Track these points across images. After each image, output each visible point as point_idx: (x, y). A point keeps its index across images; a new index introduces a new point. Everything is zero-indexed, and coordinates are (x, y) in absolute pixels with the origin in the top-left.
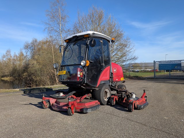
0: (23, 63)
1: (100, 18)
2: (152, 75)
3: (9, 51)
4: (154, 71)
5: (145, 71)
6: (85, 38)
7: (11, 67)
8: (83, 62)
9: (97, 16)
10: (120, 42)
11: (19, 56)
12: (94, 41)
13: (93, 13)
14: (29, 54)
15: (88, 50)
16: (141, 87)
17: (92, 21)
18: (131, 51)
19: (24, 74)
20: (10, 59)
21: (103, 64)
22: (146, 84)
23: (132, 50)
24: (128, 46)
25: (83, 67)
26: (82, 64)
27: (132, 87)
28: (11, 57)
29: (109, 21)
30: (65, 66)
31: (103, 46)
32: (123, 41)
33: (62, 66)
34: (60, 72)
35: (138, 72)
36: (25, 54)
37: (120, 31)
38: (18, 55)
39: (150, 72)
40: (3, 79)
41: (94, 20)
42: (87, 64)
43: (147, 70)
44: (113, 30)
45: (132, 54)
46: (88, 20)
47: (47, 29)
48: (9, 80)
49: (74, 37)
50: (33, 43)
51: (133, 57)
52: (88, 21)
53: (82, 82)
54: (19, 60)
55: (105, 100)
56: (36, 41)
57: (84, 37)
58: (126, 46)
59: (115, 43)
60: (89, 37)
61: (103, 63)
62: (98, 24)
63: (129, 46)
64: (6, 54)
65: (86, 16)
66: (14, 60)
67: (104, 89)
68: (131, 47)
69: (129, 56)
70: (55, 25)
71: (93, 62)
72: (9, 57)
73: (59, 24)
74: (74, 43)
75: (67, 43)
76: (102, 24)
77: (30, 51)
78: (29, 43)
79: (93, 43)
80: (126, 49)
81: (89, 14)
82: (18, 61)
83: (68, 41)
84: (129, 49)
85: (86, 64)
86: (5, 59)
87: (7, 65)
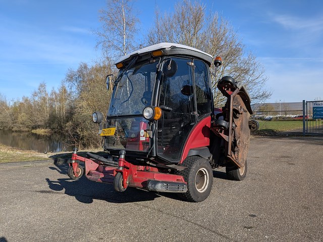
0: (66, 105)
1: (197, 20)
2: (298, 127)
3: (42, 86)
4: (303, 119)
5: (284, 119)
6: (154, 58)
7: (47, 113)
8: (149, 111)
9: (192, 17)
10: (236, 65)
11: (60, 92)
12: (174, 64)
13: (183, 10)
14: (74, 89)
15: (160, 84)
16: (278, 155)
17: (182, 27)
18: (257, 81)
19: (67, 124)
20: (44, 99)
21: (196, 113)
22: (288, 147)
23: (260, 79)
24: (251, 72)
25: (148, 121)
26: (146, 114)
27: (259, 156)
28: (47, 94)
29: (214, 26)
30: (115, 117)
31: (195, 75)
32: (240, 63)
33: (109, 118)
34: (105, 130)
35: (270, 120)
36: (68, 91)
37: (236, 43)
38: (58, 92)
39: (294, 120)
40: (34, 131)
41: (185, 25)
42: (158, 115)
43: (287, 116)
44: (222, 43)
45: (259, 87)
46: (174, 24)
47: (101, 44)
48: (43, 134)
49: (133, 57)
50: (80, 71)
51: (261, 94)
52: (175, 26)
53: (147, 153)
54: (60, 100)
55: (199, 190)
56: (85, 67)
57: (152, 57)
58: (246, 73)
59: (226, 68)
60: (162, 56)
61: (194, 111)
62: (192, 32)
63: (253, 72)
64: (39, 89)
65: (172, 19)
66: (51, 99)
67: (196, 167)
68: (256, 74)
69: (253, 91)
70: (116, 38)
71: (171, 109)
72: (44, 95)
73: (121, 35)
74: (134, 69)
75: (121, 69)
76: (201, 32)
77: (76, 84)
78: (75, 71)
79: (169, 68)
80: (247, 77)
81: (177, 14)
82: (57, 101)
83: (121, 65)
84: (253, 78)
85: (154, 114)
86: (37, 99)
87: (40, 108)
